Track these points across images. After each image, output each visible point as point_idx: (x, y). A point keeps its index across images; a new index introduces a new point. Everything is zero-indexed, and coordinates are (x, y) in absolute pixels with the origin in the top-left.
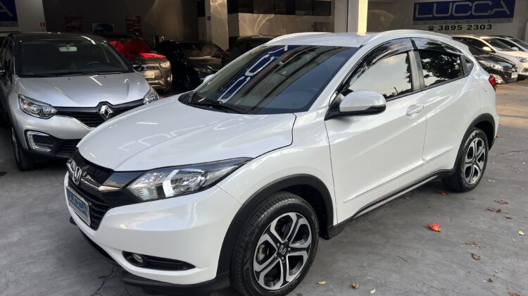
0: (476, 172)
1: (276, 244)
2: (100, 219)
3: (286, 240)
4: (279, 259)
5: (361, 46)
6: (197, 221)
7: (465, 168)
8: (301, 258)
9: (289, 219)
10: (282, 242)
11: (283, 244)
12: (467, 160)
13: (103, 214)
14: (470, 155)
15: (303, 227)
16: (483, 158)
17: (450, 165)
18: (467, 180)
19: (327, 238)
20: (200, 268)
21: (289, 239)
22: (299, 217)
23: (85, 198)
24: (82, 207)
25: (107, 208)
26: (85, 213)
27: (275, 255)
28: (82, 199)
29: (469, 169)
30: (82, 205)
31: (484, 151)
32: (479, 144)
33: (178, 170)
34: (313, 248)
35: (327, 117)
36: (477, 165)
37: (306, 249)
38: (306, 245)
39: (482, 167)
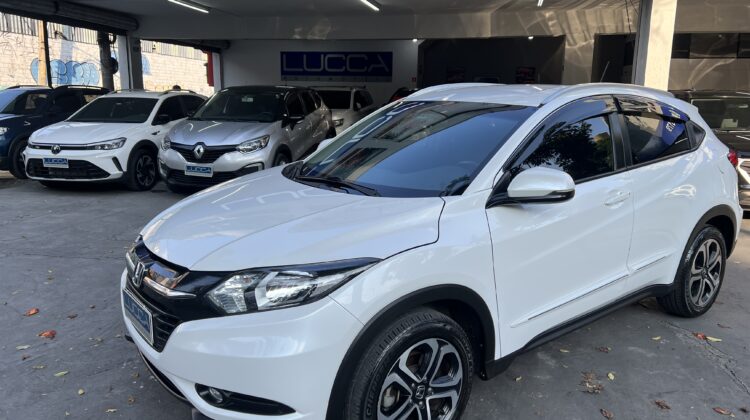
0: (707, 289)
1: (410, 386)
2: (167, 337)
3: (425, 378)
4: (416, 406)
5: (541, 105)
6: (296, 347)
7: (691, 282)
8: (448, 401)
9: (427, 349)
10: (418, 381)
11: (422, 383)
12: (694, 270)
13: (171, 330)
14: (700, 263)
15: (449, 358)
16: (719, 269)
17: (668, 278)
18: (694, 300)
19: (486, 379)
20: (300, 412)
21: (429, 376)
22: (441, 344)
23: (147, 305)
24: (143, 318)
25: (177, 323)
26: (146, 327)
27: (410, 400)
28: (144, 307)
29: (697, 283)
30: (144, 316)
31: (719, 259)
32: (713, 248)
33: (277, 273)
34: (464, 389)
35: (490, 204)
36: (710, 279)
37: (455, 388)
38: (455, 382)
39: (717, 282)
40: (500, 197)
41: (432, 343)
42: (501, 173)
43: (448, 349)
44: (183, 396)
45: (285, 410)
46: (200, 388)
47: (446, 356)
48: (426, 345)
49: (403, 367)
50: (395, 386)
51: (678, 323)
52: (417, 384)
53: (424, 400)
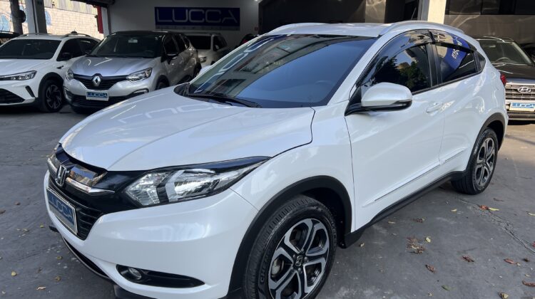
0: (486, 174)
1: (292, 257)
2: (90, 227)
3: (302, 250)
4: (296, 272)
5: (380, 36)
6: (204, 231)
7: (476, 169)
8: (319, 266)
9: (304, 227)
10: (298, 252)
11: (300, 254)
12: (478, 161)
13: (93, 221)
14: (482, 155)
15: (320, 233)
16: (493, 159)
17: (462, 167)
18: (478, 182)
19: (345, 247)
20: (209, 284)
21: (305, 249)
22: (314, 223)
23: (70, 202)
24: (68, 213)
25: (98, 215)
26: (71, 220)
27: (292, 268)
28: (68, 203)
29: (480, 169)
30: (68, 210)
31: (494, 152)
32: (490, 144)
33: (183, 171)
34: (330, 256)
35: (347, 113)
36: (487, 167)
37: (324, 256)
38: (323, 252)
39: (491, 169)
40: (355, 107)
41: (308, 222)
42: (355, 88)
43: (320, 226)
44: (106, 275)
45: (196, 282)
46: (121, 268)
47: (318, 231)
48: (304, 224)
49: (287, 242)
50: (281, 258)
51: (466, 198)
52: (297, 255)
53: (302, 267)
